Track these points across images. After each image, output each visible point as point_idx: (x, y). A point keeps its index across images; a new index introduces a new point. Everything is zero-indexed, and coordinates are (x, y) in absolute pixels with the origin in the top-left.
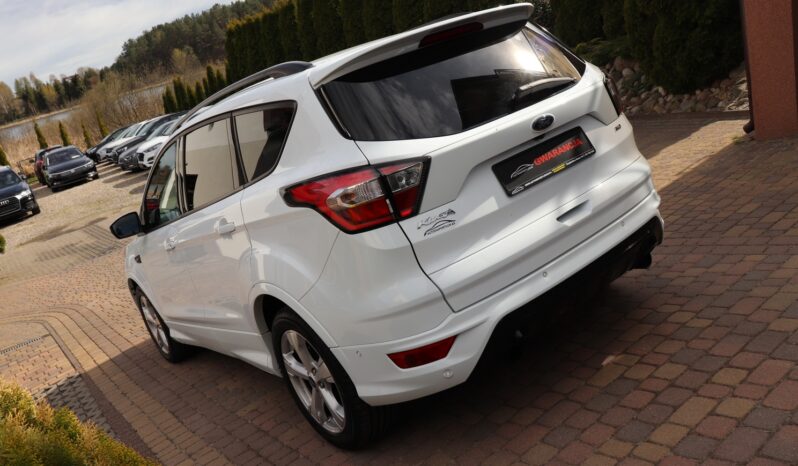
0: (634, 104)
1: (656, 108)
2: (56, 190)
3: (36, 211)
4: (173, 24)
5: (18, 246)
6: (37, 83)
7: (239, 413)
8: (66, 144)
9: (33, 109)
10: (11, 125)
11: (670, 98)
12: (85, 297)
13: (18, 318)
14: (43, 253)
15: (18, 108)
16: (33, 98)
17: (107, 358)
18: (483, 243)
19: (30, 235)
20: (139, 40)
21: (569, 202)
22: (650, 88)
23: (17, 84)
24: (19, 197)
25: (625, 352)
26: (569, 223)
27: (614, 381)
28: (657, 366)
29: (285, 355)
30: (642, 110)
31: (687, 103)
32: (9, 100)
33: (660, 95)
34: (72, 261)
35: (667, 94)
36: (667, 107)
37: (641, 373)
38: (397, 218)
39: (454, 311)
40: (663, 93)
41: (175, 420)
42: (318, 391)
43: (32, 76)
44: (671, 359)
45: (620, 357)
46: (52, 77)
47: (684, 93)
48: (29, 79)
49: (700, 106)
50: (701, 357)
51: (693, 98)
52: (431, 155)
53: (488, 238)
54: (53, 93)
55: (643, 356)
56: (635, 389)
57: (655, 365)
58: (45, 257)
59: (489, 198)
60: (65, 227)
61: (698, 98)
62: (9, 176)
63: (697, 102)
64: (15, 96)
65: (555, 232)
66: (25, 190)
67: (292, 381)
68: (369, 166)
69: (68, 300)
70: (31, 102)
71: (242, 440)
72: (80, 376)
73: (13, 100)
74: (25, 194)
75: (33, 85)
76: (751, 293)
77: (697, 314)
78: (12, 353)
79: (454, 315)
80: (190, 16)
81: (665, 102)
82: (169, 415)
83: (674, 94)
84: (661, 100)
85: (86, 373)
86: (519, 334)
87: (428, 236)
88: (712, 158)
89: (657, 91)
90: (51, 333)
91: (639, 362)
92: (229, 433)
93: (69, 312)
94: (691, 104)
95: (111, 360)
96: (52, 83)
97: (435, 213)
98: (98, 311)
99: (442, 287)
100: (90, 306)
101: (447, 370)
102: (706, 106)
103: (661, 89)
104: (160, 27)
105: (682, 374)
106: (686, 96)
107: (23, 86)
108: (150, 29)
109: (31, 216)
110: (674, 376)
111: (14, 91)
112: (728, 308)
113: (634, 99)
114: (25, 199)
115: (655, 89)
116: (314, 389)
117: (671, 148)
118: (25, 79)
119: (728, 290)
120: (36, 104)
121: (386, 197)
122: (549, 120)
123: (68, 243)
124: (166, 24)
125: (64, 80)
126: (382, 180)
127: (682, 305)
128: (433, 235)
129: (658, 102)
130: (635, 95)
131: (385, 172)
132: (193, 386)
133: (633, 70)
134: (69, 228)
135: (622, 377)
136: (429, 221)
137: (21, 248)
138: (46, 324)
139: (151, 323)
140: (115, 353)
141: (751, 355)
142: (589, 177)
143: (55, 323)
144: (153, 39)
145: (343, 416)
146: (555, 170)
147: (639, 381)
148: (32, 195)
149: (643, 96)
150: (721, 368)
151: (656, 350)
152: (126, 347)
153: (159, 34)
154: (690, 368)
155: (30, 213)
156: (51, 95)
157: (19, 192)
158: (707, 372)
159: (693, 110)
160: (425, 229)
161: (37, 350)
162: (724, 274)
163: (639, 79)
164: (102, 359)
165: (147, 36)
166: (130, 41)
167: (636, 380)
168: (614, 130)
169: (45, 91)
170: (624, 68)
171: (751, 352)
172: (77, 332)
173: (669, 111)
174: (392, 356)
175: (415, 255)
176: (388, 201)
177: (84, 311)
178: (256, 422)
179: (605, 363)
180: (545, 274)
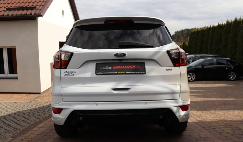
4: (191, 29)
18: (81, 85)
20: (180, 31)
26: (115, 92)
38: (61, 68)
52: (74, 52)
68: (61, 51)
79: (63, 102)
80: (196, 28)
87: (65, 76)
97: (70, 70)
104: (187, 29)
108: (184, 29)
122: (124, 55)
124: (189, 29)
126: (60, 56)
128: (67, 76)
142: (139, 81)
144: (184, 32)
146: (119, 73)
153: (186, 31)
160: (66, 73)
165: (182, 31)
166: (177, 31)
168: (166, 69)
175: (61, 80)
176: (60, 62)
180: (97, 105)
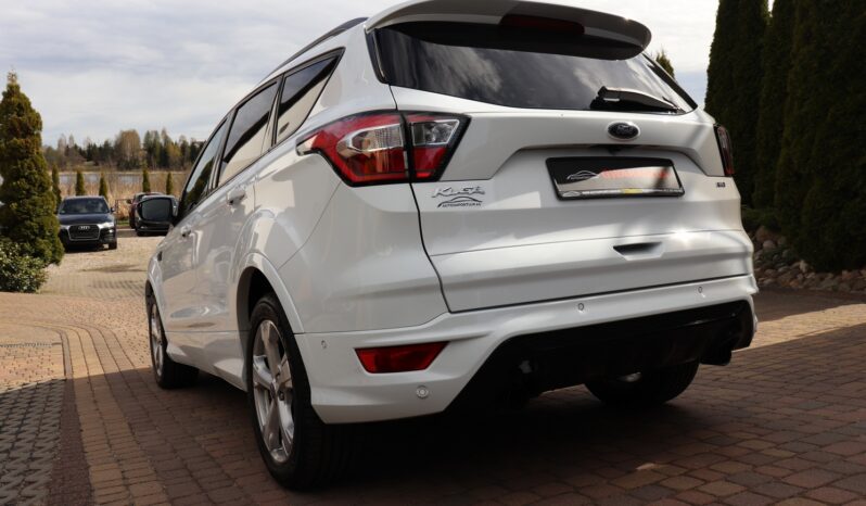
0: (767, 276)
1: (792, 283)
2: (141, 234)
3: (113, 246)
5: (80, 271)
6: (167, 139)
7: (197, 439)
8: (168, 194)
9: (154, 163)
10: (128, 173)
11: (811, 275)
12: (116, 323)
13: (40, 324)
14: (99, 282)
15: (140, 159)
16: (158, 152)
17: (102, 372)
18: (511, 241)
19: (95, 264)
21: (636, 236)
22: (790, 264)
23: (148, 135)
24: (101, 226)
25: (671, 463)
26: (629, 258)
27: (645, 486)
28: (706, 482)
29: (255, 357)
30: (776, 283)
31: (829, 281)
32: (135, 149)
33: (801, 272)
34: (122, 294)
35: (809, 271)
36: (805, 283)
37: (684, 484)
38: (412, 178)
39: (450, 312)
40: (804, 270)
41: (128, 430)
42: (276, 404)
43: (164, 132)
44: (728, 478)
45: (661, 466)
46: (182, 137)
47: (828, 272)
48: (160, 133)
49: (844, 286)
50: (769, 482)
51: (838, 278)
52: (472, 115)
53: (519, 236)
54: (178, 153)
55: (692, 470)
56: (668, 497)
57: (703, 480)
58: (99, 285)
59: (531, 191)
60: (133, 266)
61: (843, 278)
62: (101, 205)
63: (841, 282)
64: (142, 147)
65: (606, 260)
66: (109, 221)
67: (256, 391)
68: (395, 111)
69: (97, 321)
70: (155, 156)
71: (183, 460)
72: (65, 380)
73: (139, 150)
74: (108, 225)
75: (161, 141)
76: (858, 439)
77: (778, 446)
78: (14, 349)
79: (448, 315)
81: (804, 279)
82: (125, 425)
83: (817, 272)
84: (800, 277)
85: (72, 381)
86: (525, 367)
87: (442, 209)
88: (844, 329)
89: (798, 267)
90: (63, 343)
91: (685, 474)
92: (175, 451)
93: (92, 330)
94: (833, 283)
95: (105, 375)
96: (180, 144)
97: (459, 186)
98: (121, 336)
99: (442, 274)
100: (115, 331)
101: (422, 386)
102: (851, 287)
103: (802, 265)
105: (736, 494)
106: (830, 275)
107: (152, 139)
109: (106, 250)
110: (724, 494)
111: (142, 141)
112: (821, 447)
113: (769, 271)
114: (106, 230)
115: (796, 264)
116: (272, 403)
117: (800, 317)
118: (156, 133)
119: (825, 432)
120: (158, 160)
121: (404, 149)
122: (632, 132)
123: (127, 279)
125: (193, 143)
126: (406, 128)
127: (761, 435)
128: (449, 209)
129: (796, 278)
130: (772, 267)
131: (412, 120)
132: (168, 409)
133: (776, 243)
134: (137, 268)
135: (657, 484)
136: (449, 193)
137: (81, 274)
138: (64, 335)
139: (156, 338)
140: (112, 369)
141: (838, 491)
143: (72, 336)
145: (292, 437)
147: (677, 491)
148: (114, 229)
149: (780, 270)
150: (792, 497)
151: (712, 467)
152: (126, 367)
154: (749, 489)
155: (106, 246)
156: (175, 154)
157: (102, 221)
158: (772, 498)
159: (835, 290)
160: (441, 199)
161: (39, 353)
162: (827, 418)
163: (780, 253)
164: (97, 371)
167: (672, 489)
169: (171, 149)
170: (765, 240)
171: (839, 488)
172: (89, 347)
173: (807, 287)
174: (361, 352)
175: (419, 228)
176: (405, 154)
177: (106, 332)
178: (208, 449)
179: (640, 468)
180: (581, 307)
